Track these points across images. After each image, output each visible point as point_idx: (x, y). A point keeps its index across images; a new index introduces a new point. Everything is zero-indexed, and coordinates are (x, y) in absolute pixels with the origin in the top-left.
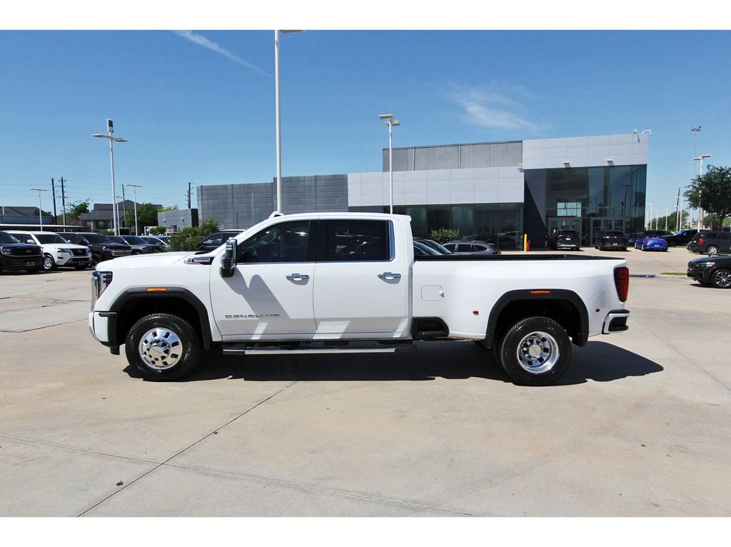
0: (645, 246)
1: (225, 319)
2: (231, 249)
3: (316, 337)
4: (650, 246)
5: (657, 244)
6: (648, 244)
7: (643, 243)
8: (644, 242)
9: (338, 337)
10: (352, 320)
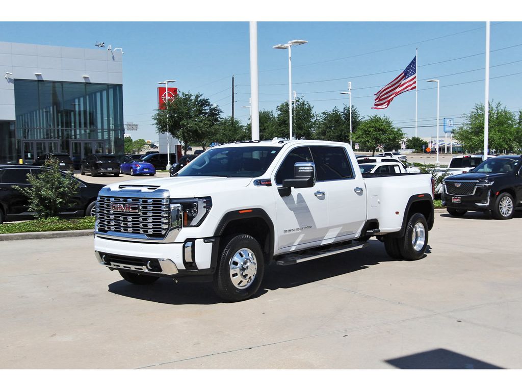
0: (135, 171)
1: (283, 234)
2: (312, 170)
3: (324, 243)
4: (140, 170)
5: (146, 169)
6: (138, 168)
7: (132, 168)
8: (133, 166)
9: (331, 241)
10: (344, 225)
